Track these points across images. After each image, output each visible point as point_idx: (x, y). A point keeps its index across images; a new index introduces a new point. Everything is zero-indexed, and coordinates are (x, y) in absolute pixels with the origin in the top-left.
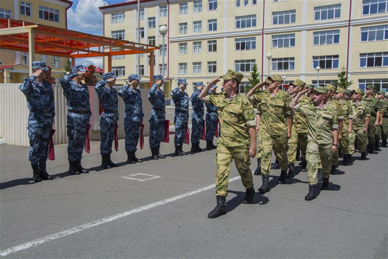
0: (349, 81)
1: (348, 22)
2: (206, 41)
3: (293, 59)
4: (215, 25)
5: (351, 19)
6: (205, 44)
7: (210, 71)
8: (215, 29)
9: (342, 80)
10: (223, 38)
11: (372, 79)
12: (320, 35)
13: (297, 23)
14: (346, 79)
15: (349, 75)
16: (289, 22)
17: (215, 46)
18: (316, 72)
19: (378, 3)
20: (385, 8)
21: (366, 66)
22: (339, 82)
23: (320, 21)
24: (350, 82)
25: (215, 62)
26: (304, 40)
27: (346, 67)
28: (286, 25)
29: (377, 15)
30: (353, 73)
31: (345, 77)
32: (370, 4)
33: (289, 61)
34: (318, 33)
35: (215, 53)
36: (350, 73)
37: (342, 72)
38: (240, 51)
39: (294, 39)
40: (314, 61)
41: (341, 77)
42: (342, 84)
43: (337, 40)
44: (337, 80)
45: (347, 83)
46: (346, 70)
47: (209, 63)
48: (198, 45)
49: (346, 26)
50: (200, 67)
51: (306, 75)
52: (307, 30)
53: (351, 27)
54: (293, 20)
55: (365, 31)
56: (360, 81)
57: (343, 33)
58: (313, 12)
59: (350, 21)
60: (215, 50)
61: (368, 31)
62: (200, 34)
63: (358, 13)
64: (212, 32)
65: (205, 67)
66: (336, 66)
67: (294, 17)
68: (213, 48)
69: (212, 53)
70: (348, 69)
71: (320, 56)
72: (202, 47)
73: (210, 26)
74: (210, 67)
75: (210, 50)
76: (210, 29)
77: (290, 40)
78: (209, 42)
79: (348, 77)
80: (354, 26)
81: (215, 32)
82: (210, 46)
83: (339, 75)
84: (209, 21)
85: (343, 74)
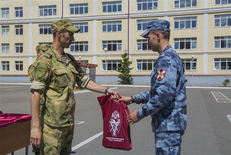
0: (130, 60)
1: (127, 15)
2: (14, 25)
3: (87, 42)
4: (21, 12)
5: (130, 13)
6: (12, 28)
7: (17, 51)
8: (21, 15)
9: (125, 60)
10: (28, 23)
11: (146, 60)
12: (107, 25)
13: (89, 14)
14: (128, 59)
15: (130, 56)
16: (83, 13)
17: (22, 31)
18: (104, 53)
19: (147, 2)
20: (152, 6)
21: (141, 50)
22: (123, 61)
23: (107, 13)
24: (131, 62)
25: (22, 44)
26: (95, 27)
27: (127, 50)
28: (81, 15)
29: (147, 11)
30: (133, 55)
31: (127, 57)
32: (142, 3)
33: (84, 44)
34: (105, 22)
35: (21, 36)
36: (130, 55)
37: (125, 54)
38: (43, 35)
39: (88, 26)
40: (103, 45)
41: (124, 57)
42: (125, 62)
43: (120, 29)
44: (121, 60)
45: (129, 62)
46: (127, 53)
47: (16, 44)
48: (6, 29)
49: (126, 18)
50: (8, 48)
51: (98, 56)
52: (97, 20)
53: (130, 19)
54: (86, 12)
55: (140, 23)
56: (138, 61)
57: (124, 23)
58: (101, 6)
59: (128, 14)
60: (21, 33)
61: (142, 23)
62: (8, 19)
63: (134, 9)
64: (19, 18)
65: (13, 48)
66: (120, 49)
67: (86, 9)
68: (20, 31)
69: (19, 36)
70: (129, 52)
71: (108, 41)
72: (10, 30)
73: (17, 13)
74: (17, 48)
75: (17, 33)
76: (17, 15)
77: (84, 28)
78: (16, 26)
79: (129, 57)
80: (132, 18)
81: (21, 18)
82: (17, 30)
83: (122, 56)
84: (16, 8)
85: (125, 55)
